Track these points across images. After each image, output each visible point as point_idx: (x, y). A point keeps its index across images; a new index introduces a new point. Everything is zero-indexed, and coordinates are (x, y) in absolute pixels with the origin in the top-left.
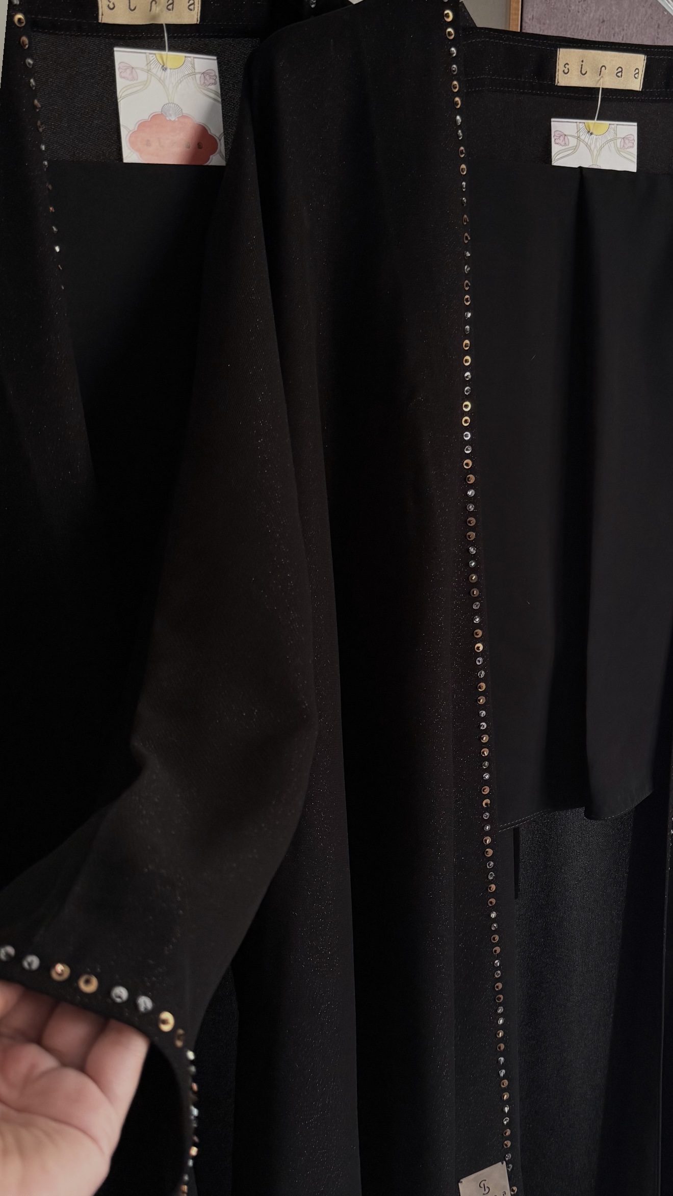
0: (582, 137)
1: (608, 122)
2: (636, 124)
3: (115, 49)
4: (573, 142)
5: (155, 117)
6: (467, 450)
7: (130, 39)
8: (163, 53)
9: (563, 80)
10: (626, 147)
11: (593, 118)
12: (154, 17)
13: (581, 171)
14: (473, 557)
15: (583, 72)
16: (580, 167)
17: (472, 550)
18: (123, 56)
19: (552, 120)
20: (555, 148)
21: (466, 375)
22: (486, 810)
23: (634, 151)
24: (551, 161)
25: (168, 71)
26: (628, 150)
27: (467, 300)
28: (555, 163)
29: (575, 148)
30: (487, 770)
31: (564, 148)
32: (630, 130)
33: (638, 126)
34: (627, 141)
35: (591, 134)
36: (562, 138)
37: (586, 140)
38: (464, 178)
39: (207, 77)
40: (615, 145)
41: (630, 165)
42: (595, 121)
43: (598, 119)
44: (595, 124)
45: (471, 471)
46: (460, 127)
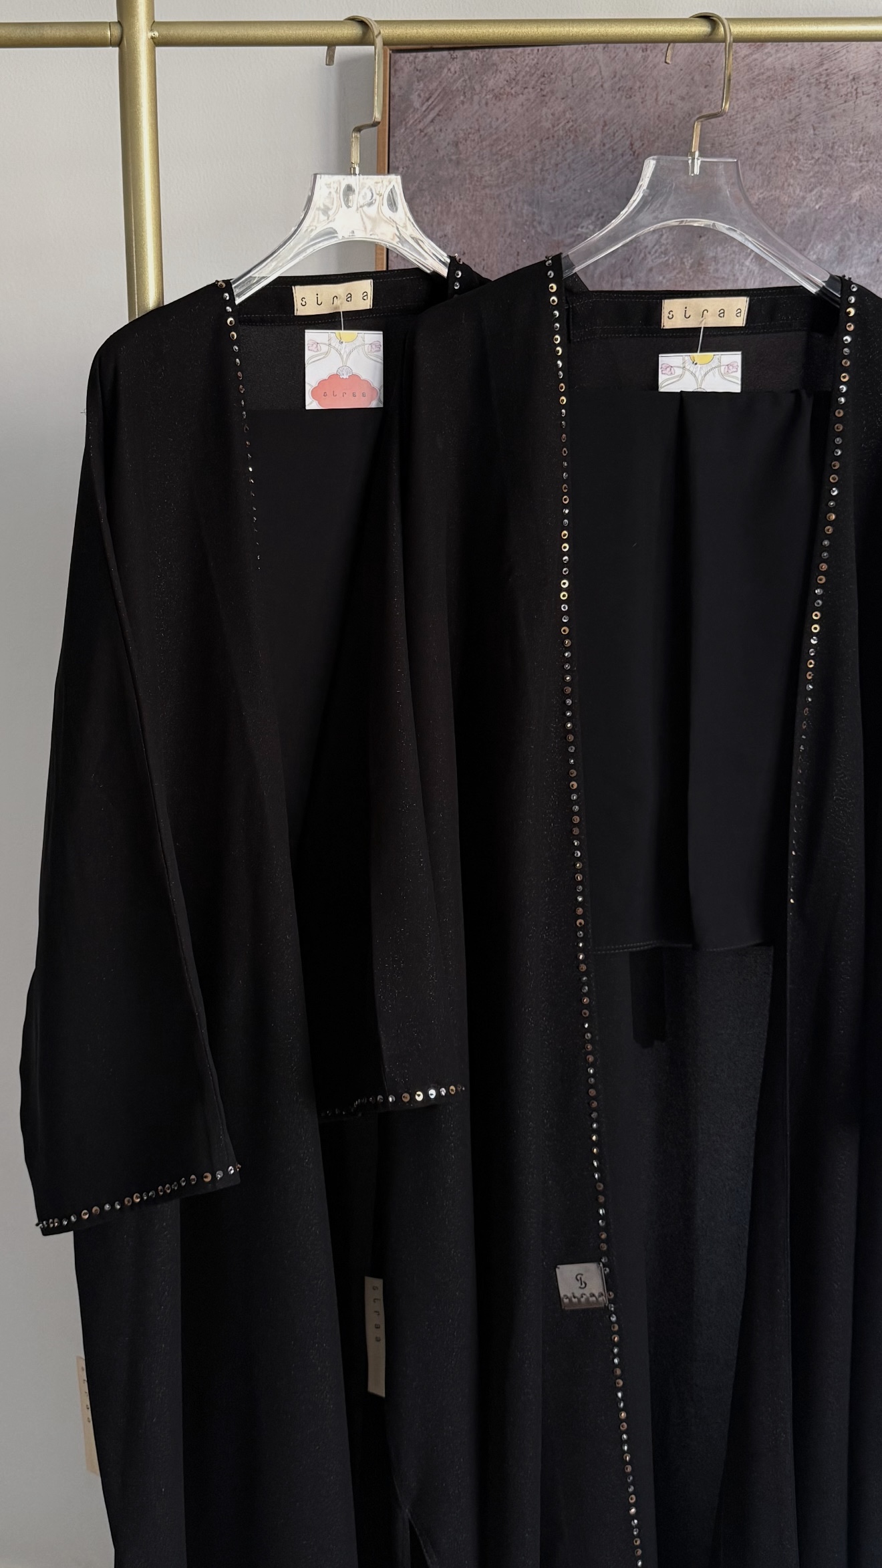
0: (688, 367)
1: (712, 354)
2: (740, 353)
3: (306, 331)
4: (679, 372)
5: (331, 377)
6: (565, 619)
7: (319, 323)
8: (340, 331)
9: (667, 324)
10: (730, 371)
11: (696, 352)
12: (336, 308)
13: (682, 395)
14: (569, 708)
15: (687, 316)
16: (681, 392)
17: (569, 702)
18: (311, 336)
19: (660, 355)
20: (661, 378)
21: (564, 558)
22: (580, 929)
23: (739, 374)
24: (658, 388)
25: (344, 343)
26: (732, 374)
27: (566, 500)
28: (661, 390)
29: (681, 376)
30: (580, 894)
31: (670, 377)
32: (735, 358)
33: (742, 354)
34: (731, 367)
35: (696, 364)
36: (668, 369)
37: (691, 369)
38: (564, 407)
39: (374, 346)
40: (720, 371)
41: (736, 388)
42: (698, 354)
43: (701, 351)
44: (698, 356)
45: (567, 637)
46: (561, 369)
